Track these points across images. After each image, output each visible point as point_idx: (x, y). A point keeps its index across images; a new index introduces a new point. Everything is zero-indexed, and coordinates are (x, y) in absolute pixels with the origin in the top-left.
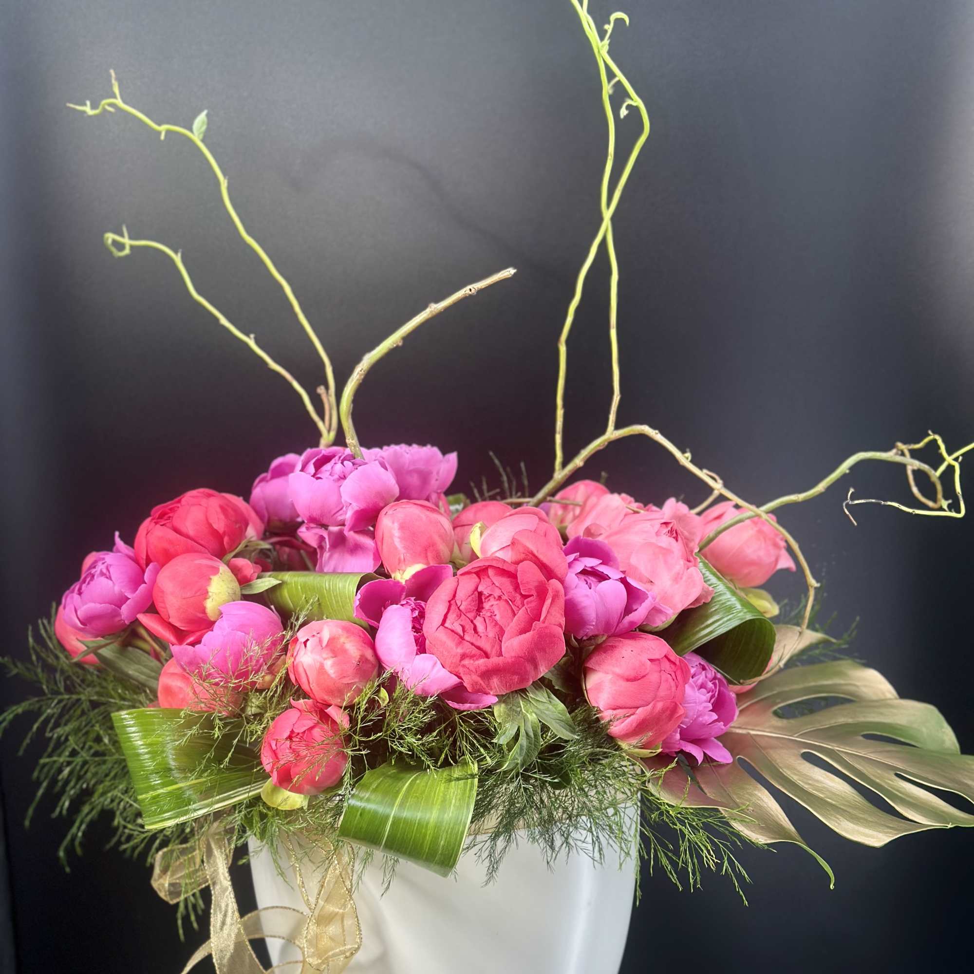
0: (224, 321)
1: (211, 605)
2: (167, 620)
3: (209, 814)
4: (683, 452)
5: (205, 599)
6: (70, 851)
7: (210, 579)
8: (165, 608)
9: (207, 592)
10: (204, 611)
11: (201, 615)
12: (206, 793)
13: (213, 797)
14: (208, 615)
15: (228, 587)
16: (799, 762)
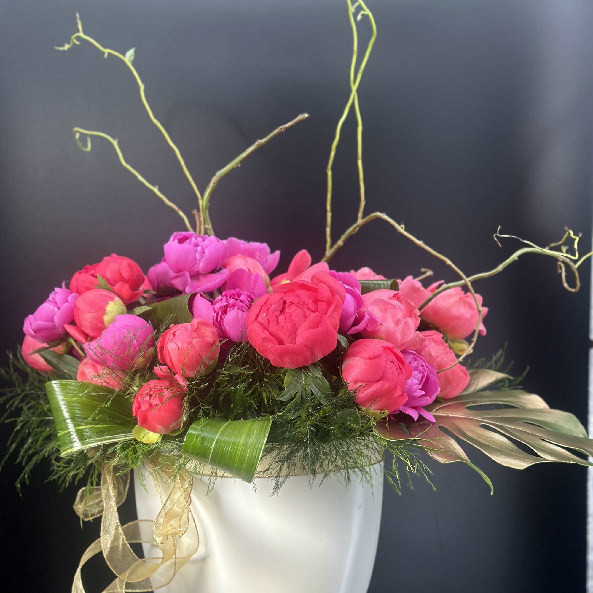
0: (140, 178)
1: (107, 318)
2: (80, 329)
3: (101, 446)
4: (400, 224)
5: (104, 315)
6: (23, 483)
7: (107, 303)
8: (79, 320)
9: (105, 310)
10: (102, 322)
11: (100, 325)
12: (100, 433)
13: (103, 436)
14: (105, 325)
15: (118, 308)
16: (477, 428)
